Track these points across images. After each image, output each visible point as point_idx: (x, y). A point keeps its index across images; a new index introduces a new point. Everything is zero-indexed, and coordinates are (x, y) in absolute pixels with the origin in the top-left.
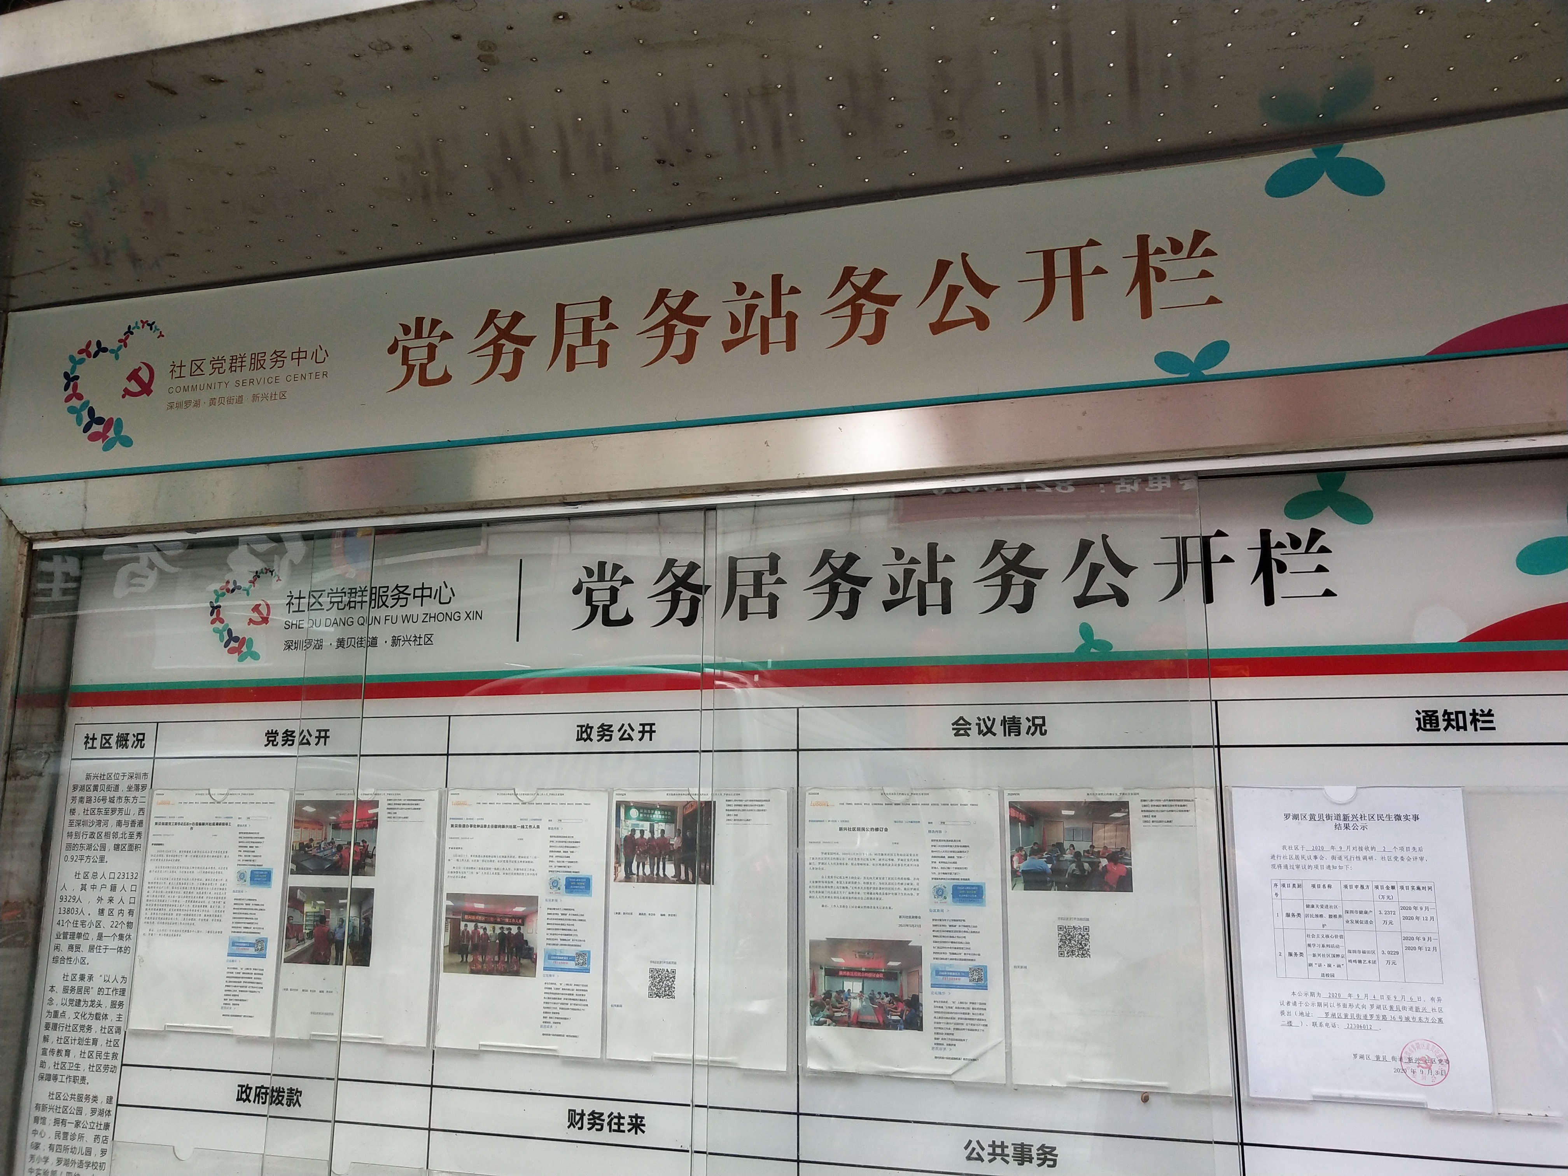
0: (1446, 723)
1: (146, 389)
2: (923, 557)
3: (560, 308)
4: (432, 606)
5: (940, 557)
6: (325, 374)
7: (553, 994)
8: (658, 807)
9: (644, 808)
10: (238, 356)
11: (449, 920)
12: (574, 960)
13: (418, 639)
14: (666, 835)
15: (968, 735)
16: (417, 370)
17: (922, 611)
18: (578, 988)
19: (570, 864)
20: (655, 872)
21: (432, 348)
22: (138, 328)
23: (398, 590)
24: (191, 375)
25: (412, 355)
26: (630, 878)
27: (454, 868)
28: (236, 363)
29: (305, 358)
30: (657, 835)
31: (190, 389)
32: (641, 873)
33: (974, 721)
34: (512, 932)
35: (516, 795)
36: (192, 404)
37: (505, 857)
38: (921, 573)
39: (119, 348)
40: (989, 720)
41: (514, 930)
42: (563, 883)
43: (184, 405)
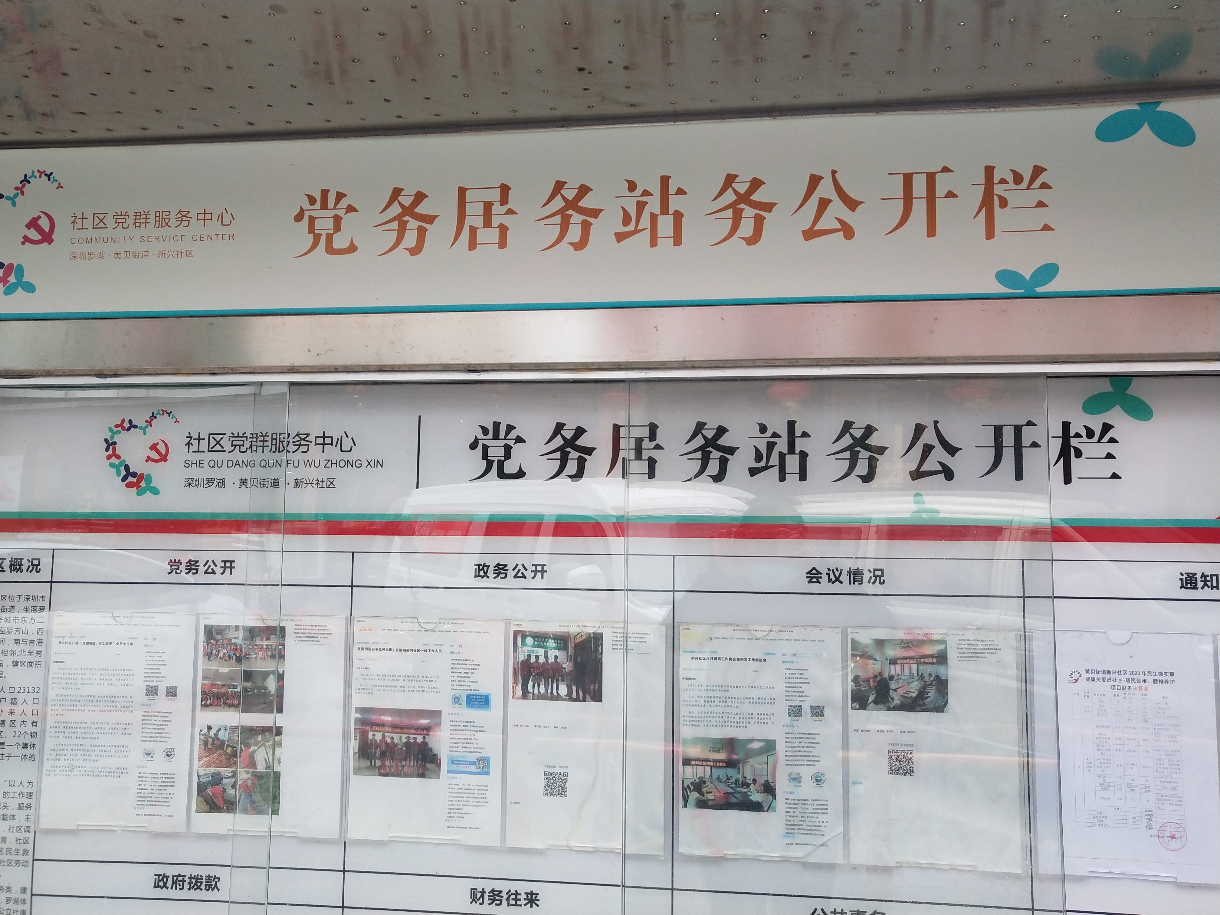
0: (1203, 583)
1: (47, 238)
2: (784, 432)
3: (462, 192)
4: (333, 453)
5: (798, 433)
6: (232, 237)
7: (456, 793)
8: (552, 636)
9: (538, 637)
10: (142, 213)
11: (358, 731)
12: (475, 765)
13: (320, 483)
14: (558, 661)
15: (820, 583)
16: (323, 239)
17: (782, 478)
18: (479, 788)
19: (470, 684)
20: (549, 691)
21: (338, 220)
22: (35, 177)
23: (300, 438)
24: (93, 228)
25: (318, 224)
26: (526, 696)
27: (361, 685)
28: (140, 219)
29: (211, 220)
30: (551, 660)
31: (93, 242)
32: (536, 692)
33: (824, 571)
34: (417, 741)
35: (419, 623)
36: (96, 256)
37: (410, 677)
38: (782, 445)
39: (16, 196)
40: (837, 570)
41: (420, 739)
42: (464, 699)
43: (88, 256)
